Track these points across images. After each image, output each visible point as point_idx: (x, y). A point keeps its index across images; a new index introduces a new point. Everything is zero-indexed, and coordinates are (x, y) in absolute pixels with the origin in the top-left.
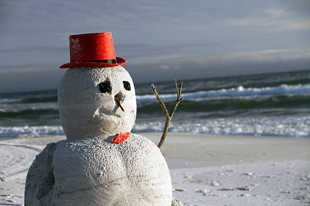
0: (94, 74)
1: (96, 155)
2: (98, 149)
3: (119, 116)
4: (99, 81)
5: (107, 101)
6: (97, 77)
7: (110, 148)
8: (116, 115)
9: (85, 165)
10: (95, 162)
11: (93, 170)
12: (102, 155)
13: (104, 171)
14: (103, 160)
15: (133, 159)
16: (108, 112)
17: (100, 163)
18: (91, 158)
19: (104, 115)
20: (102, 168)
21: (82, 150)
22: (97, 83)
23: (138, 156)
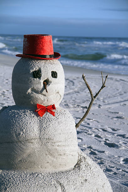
0: (31, 64)
1: (22, 120)
2: (25, 116)
3: (45, 95)
4: (33, 69)
5: (37, 84)
6: (33, 67)
7: (33, 117)
8: (43, 94)
9: (13, 126)
10: (19, 125)
11: (17, 130)
12: (25, 121)
13: (24, 132)
14: (25, 124)
15: (47, 126)
16: (37, 92)
17: (22, 127)
18: (17, 122)
19: (34, 93)
20: (23, 130)
21: (15, 116)
22: (31, 71)
23: (51, 125)
